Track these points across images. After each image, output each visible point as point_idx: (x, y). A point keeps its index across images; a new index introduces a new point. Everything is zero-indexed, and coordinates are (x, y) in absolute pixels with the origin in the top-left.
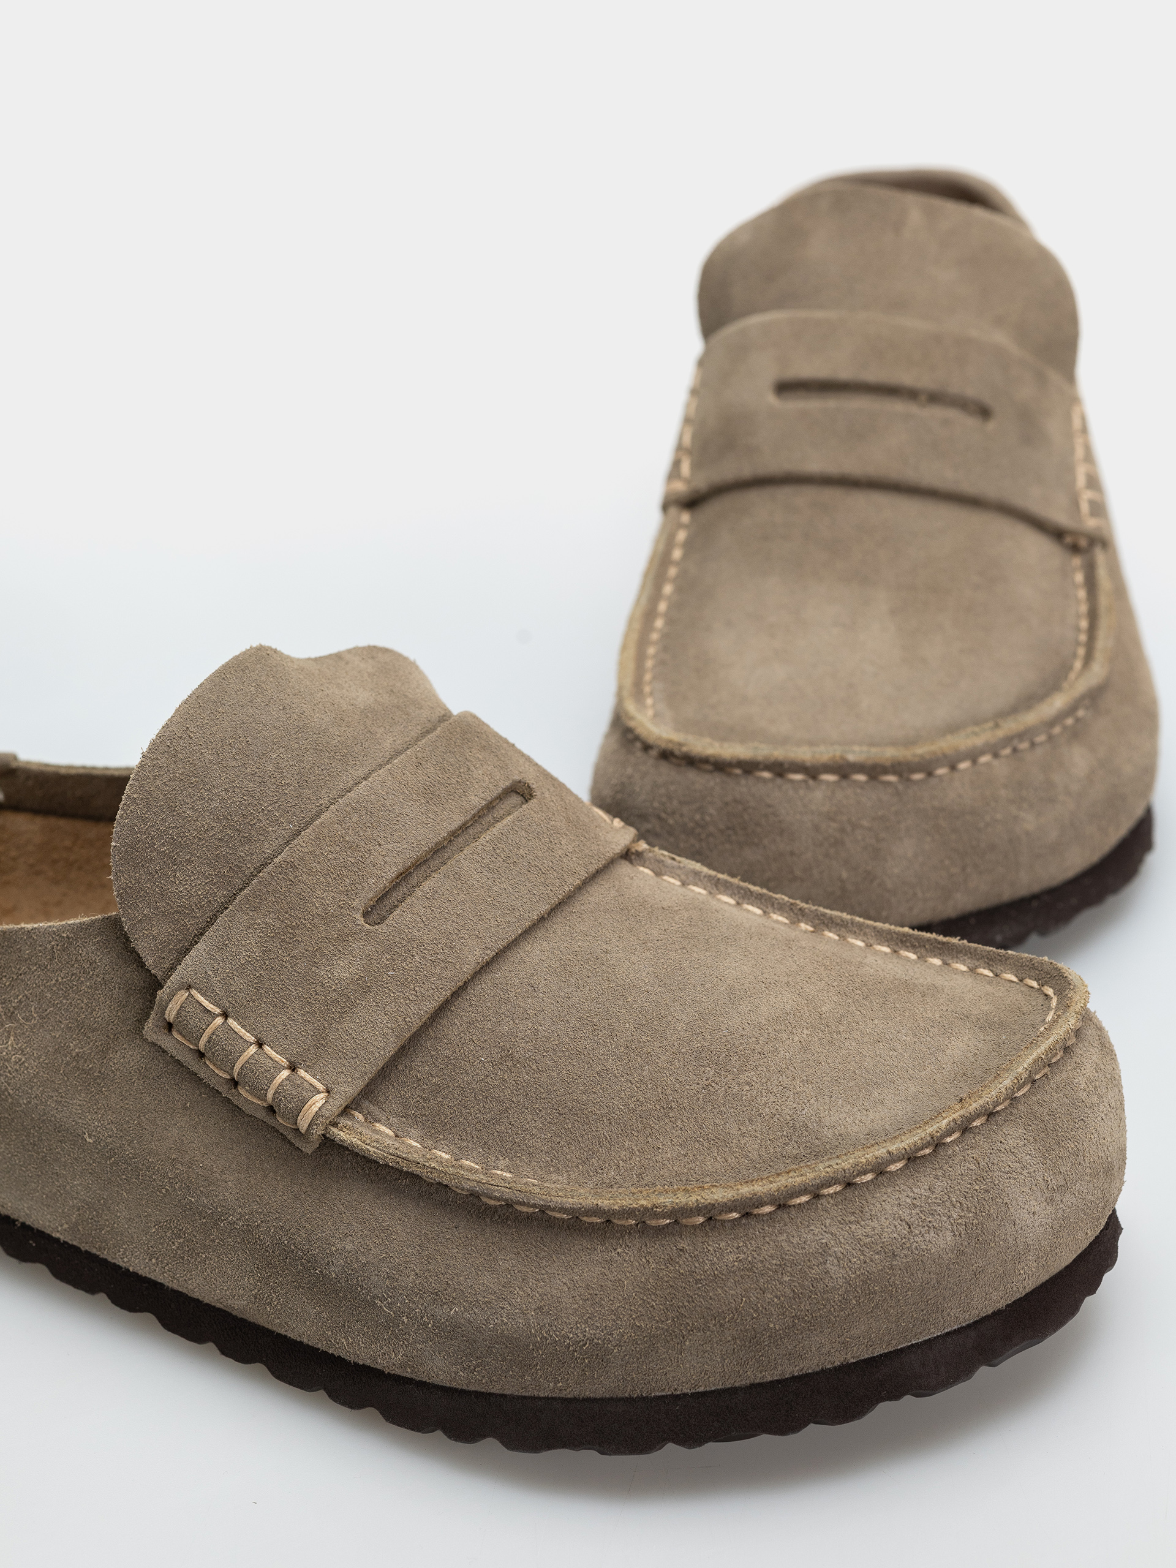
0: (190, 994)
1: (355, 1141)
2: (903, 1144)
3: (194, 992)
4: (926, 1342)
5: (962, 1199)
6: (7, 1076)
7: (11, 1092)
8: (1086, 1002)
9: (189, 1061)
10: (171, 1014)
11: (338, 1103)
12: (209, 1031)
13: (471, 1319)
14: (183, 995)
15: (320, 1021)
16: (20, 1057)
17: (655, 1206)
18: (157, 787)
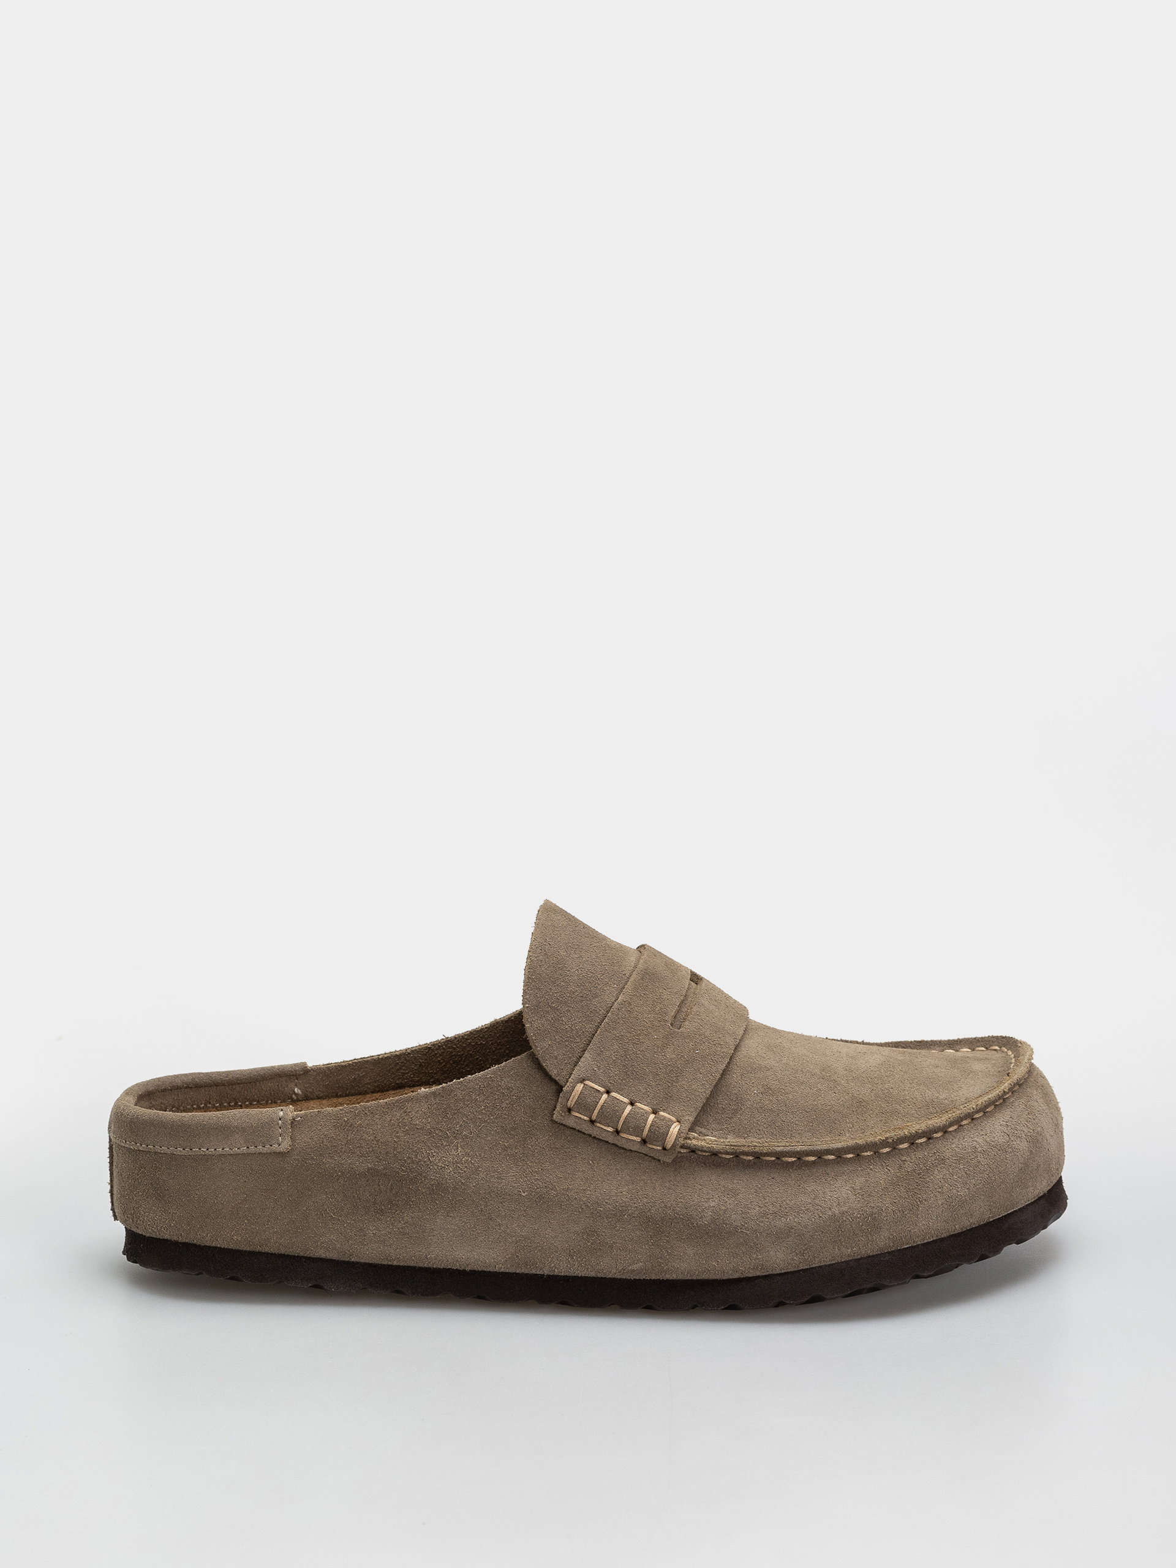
0: (584, 1084)
1: (703, 1143)
2: (992, 1095)
3: (587, 1082)
4: (1020, 1209)
5: (1026, 1123)
6: (459, 1173)
7: (463, 1181)
8: (1030, 1059)
9: (587, 1128)
10: (571, 1103)
11: (687, 1125)
12: (599, 1107)
13: (800, 1221)
14: (580, 1087)
15: (665, 1083)
16: (467, 1158)
17: (887, 1138)
18: (543, 971)
